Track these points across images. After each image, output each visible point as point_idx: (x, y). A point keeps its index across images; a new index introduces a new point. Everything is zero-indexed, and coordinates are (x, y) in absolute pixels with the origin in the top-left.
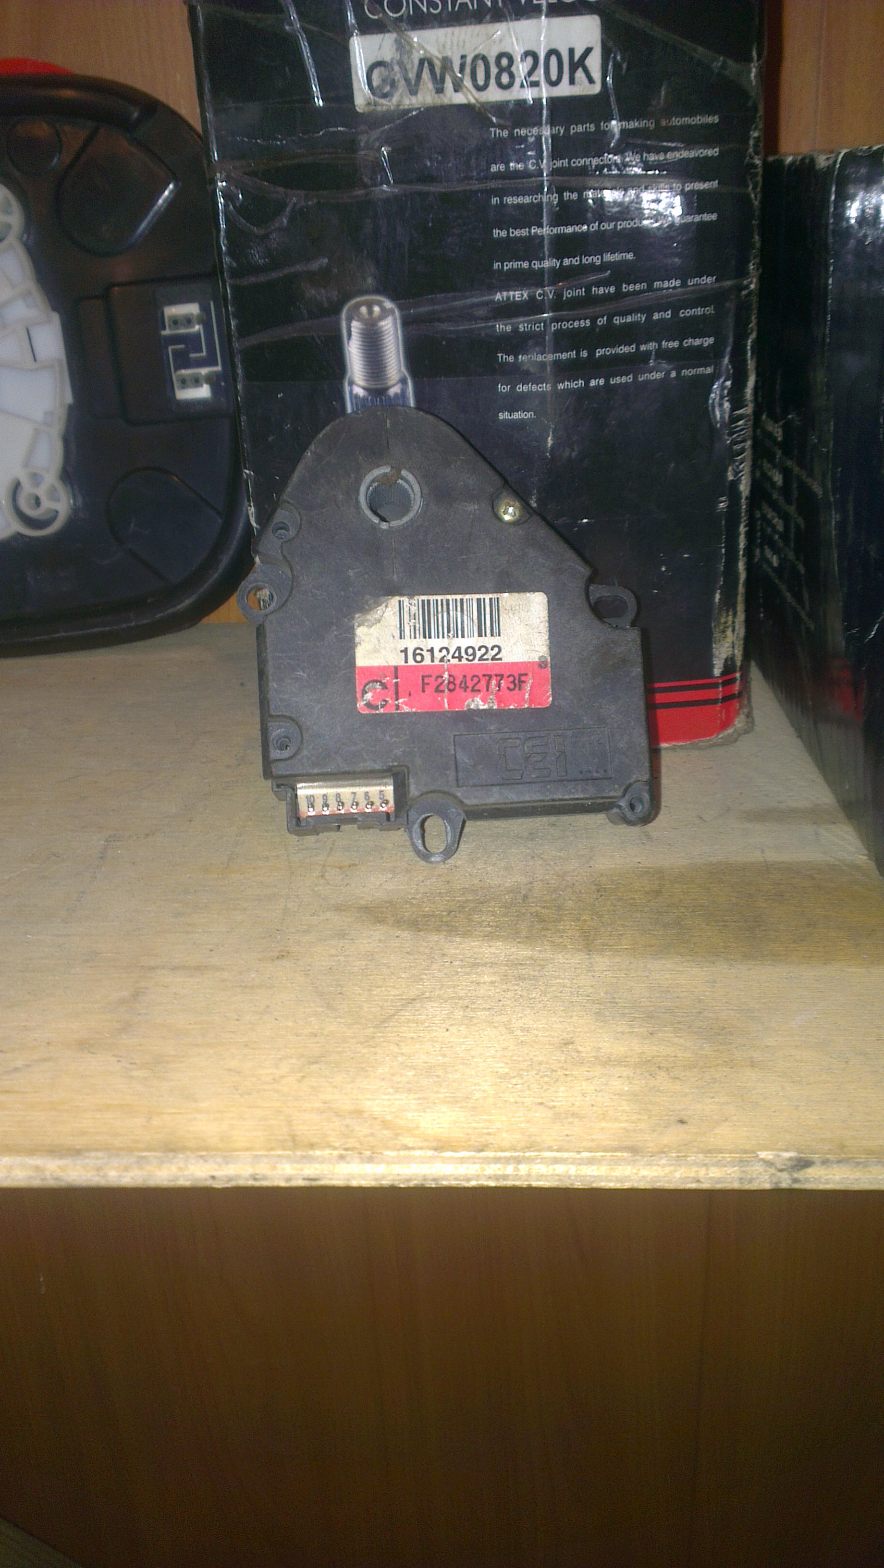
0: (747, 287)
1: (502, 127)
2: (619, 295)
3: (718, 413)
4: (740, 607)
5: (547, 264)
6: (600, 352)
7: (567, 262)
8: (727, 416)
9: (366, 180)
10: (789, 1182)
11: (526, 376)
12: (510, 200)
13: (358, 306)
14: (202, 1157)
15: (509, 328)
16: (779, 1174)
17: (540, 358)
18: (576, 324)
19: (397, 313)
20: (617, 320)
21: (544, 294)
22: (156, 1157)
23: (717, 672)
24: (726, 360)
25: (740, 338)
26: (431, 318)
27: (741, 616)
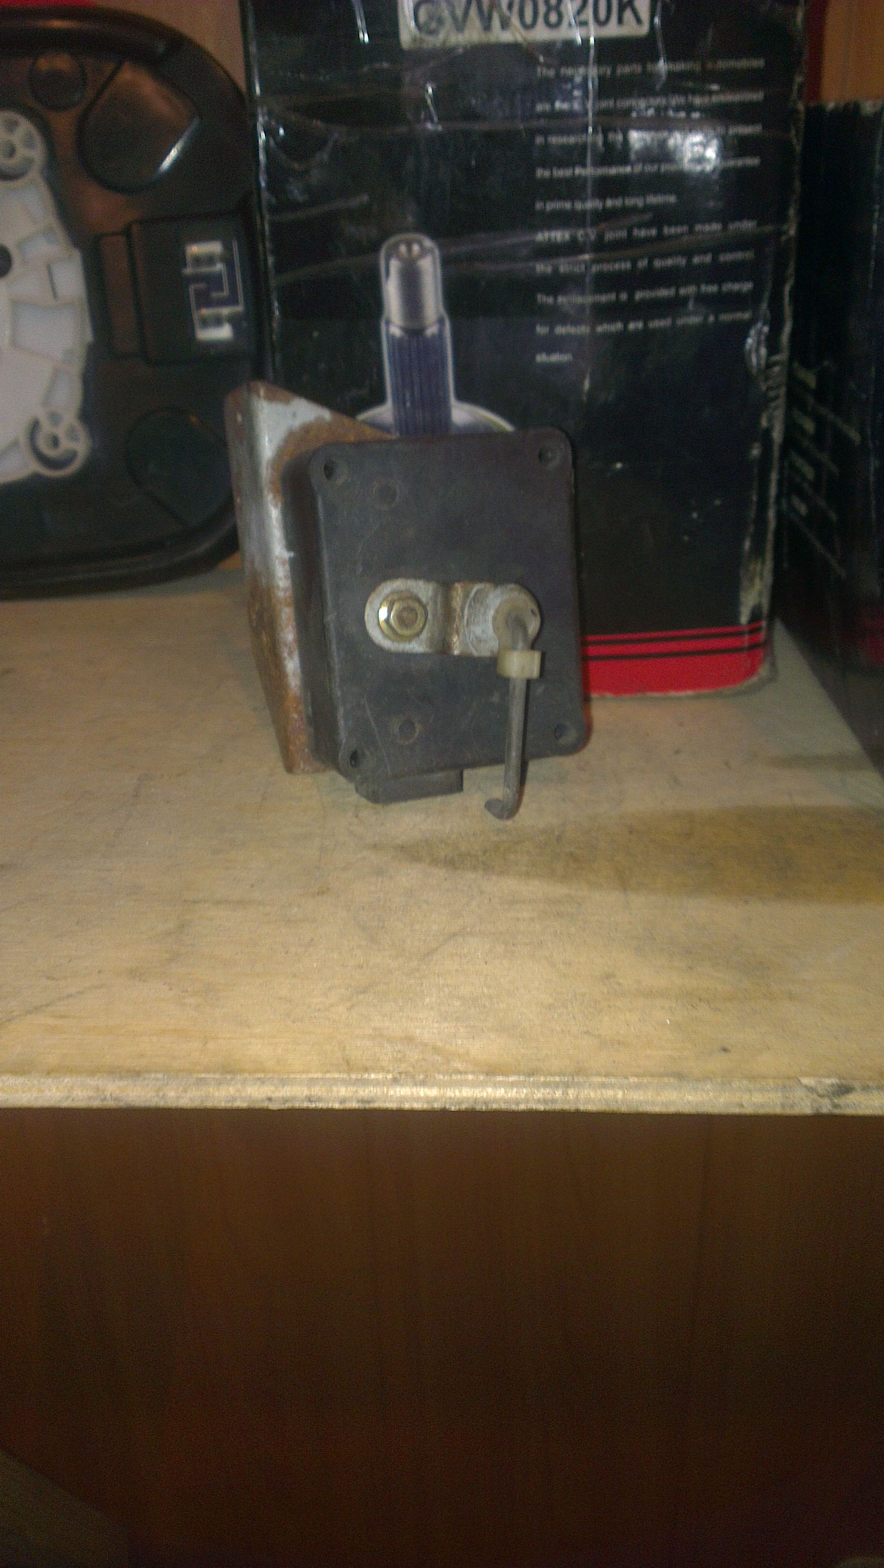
0: (786, 232)
1: (548, 66)
2: (660, 237)
3: (754, 360)
4: (769, 555)
5: (590, 205)
6: (639, 295)
7: (609, 203)
8: (763, 362)
9: (410, 116)
10: (830, 1107)
11: (565, 319)
12: (554, 140)
13: (396, 246)
14: (259, 1079)
15: (549, 270)
16: (820, 1100)
17: (579, 300)
18: (617, 266)
19: (437, 252)
20: (658, 264)
21: (587, 235)
22: (214, 1079)
23: (744, 619)
24: (764, 306)
25: (779, 283)
26: (471, 258)
27: (769, 564)
